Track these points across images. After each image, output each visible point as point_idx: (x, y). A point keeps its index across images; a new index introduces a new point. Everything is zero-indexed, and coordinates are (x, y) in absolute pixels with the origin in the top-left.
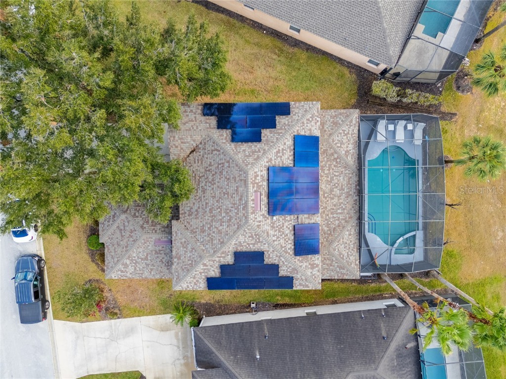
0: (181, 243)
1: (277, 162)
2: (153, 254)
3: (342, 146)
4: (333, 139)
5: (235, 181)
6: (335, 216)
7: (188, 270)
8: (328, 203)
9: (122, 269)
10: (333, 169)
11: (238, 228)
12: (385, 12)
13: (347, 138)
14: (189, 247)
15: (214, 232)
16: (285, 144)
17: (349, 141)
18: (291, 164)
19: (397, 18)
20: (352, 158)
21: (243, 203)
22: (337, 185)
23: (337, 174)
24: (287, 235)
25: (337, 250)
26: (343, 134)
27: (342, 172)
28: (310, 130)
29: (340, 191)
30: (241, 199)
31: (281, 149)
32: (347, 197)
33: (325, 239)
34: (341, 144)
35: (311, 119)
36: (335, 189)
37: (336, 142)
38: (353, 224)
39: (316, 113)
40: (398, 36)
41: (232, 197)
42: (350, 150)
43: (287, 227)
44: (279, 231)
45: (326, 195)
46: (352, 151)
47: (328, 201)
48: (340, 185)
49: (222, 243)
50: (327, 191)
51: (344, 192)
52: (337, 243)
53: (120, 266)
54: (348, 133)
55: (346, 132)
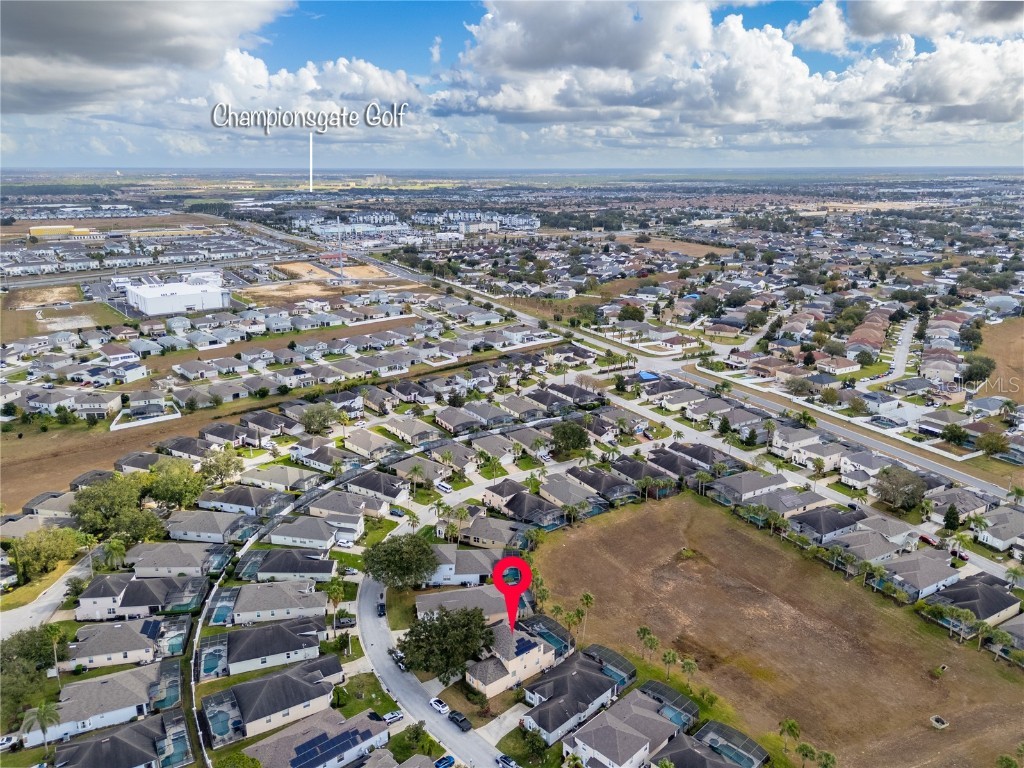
0: (502, 652)
2: (495, 668)
7: (510, 653)
14: (505, 649)
49: (512, 640)
53: (488, 678)
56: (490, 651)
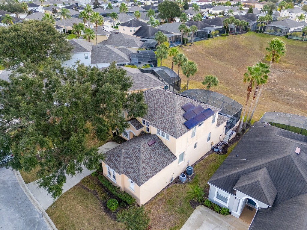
0: (160, 124)
2: (152, 152)
5: (157, 94)
7: (174, 126)
9: (144, 172)
11: (174, 99)
14: (165, 121)
15: (168, 109)
21: (166, 94)
30: (165, 94)
41: (161, 97)
49: (174, 108)
53: (142, 171)
56: (138, 126)
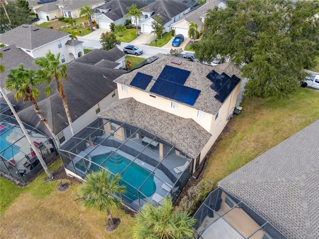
1: (191, 78)
3: (178, 133)
4: (186, 128)
6: (140, 116)
8: (150, 115)
10: (166, 125)
12: (271, 184)
13: (181, 139)
16: (199, 85)
17: (179, 140)
18: (186, 85)
19: (263, 197)
20: (166, 137)
22: (156, 124)
23: (162, 126)
24: (151, 72)
25: (122, 106)
26: (185, 136)
27: (162, 130)
28: (199, 103)
29: (151, 124)
31: (197, 82)
32: (145, 126)
33: (132, 105)
34: (179, 133)
35: (206, 105)
36: (154, 122)
37: (183, 130)
38: (127, 122)
39: (208, 110)
40: (245, 195)
42: (172, 138)
43: (155, 73)
44: (155, 69)
45: (154, 116)
46: (171, 139)
47: (151, 116)
48: (155, 125)
50: (157, 118)
51: (149, 126)
52: (125, 107)
54: (184, 141)
55: (185, 139)
